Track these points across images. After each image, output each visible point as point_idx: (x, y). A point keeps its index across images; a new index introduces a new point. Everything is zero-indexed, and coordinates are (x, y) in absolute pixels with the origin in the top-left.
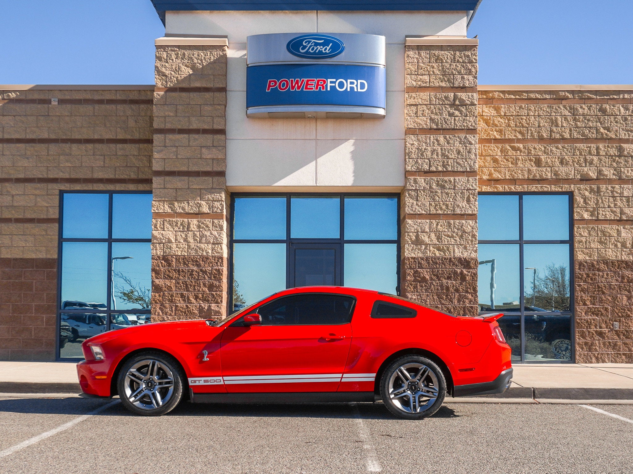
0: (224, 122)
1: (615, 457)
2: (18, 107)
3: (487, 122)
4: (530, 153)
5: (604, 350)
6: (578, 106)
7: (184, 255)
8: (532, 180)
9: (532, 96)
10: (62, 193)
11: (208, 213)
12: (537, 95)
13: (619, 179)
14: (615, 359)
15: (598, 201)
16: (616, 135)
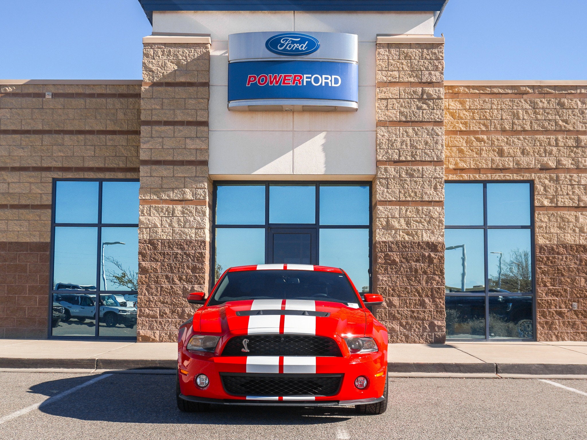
0: (207, 115)
1: (569, 427)
2: (14, 101)
3: (453, 115)
4: (494, 144)
5: (564, 329)
6: (538, 100)
7: (169, 240)
8: (495, 169)
9: (495, 90)
10: (55, 181)
11: (191, 200)
12: (500, 90)
13: (576, 169)
14: (574, 338)
15: (557, 189)
16: (574, 128)
